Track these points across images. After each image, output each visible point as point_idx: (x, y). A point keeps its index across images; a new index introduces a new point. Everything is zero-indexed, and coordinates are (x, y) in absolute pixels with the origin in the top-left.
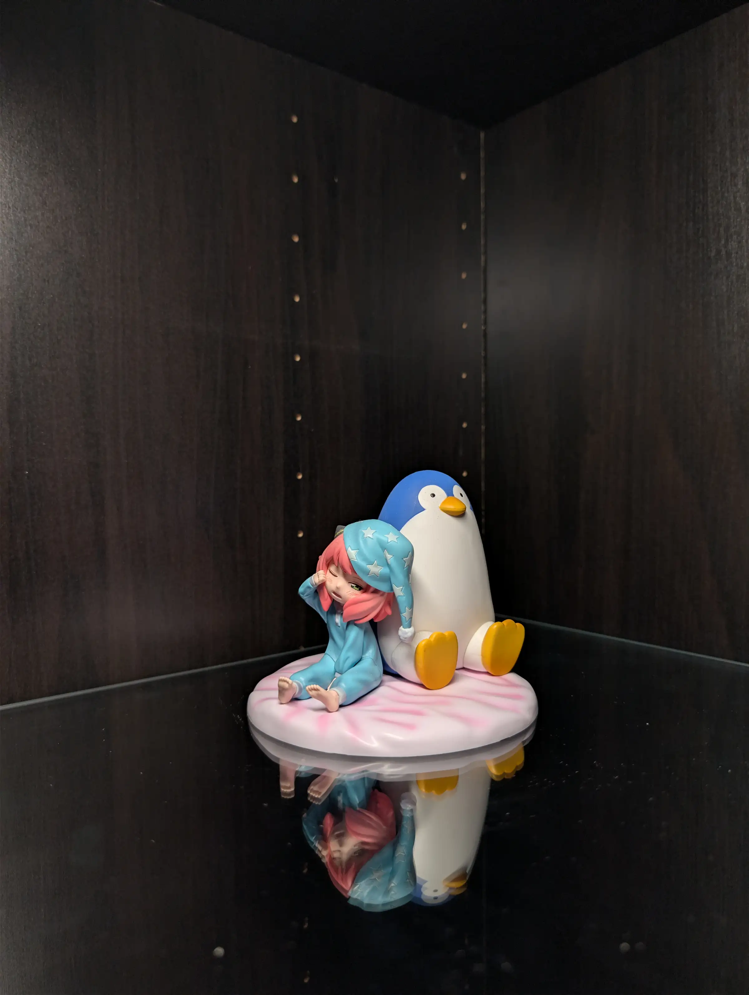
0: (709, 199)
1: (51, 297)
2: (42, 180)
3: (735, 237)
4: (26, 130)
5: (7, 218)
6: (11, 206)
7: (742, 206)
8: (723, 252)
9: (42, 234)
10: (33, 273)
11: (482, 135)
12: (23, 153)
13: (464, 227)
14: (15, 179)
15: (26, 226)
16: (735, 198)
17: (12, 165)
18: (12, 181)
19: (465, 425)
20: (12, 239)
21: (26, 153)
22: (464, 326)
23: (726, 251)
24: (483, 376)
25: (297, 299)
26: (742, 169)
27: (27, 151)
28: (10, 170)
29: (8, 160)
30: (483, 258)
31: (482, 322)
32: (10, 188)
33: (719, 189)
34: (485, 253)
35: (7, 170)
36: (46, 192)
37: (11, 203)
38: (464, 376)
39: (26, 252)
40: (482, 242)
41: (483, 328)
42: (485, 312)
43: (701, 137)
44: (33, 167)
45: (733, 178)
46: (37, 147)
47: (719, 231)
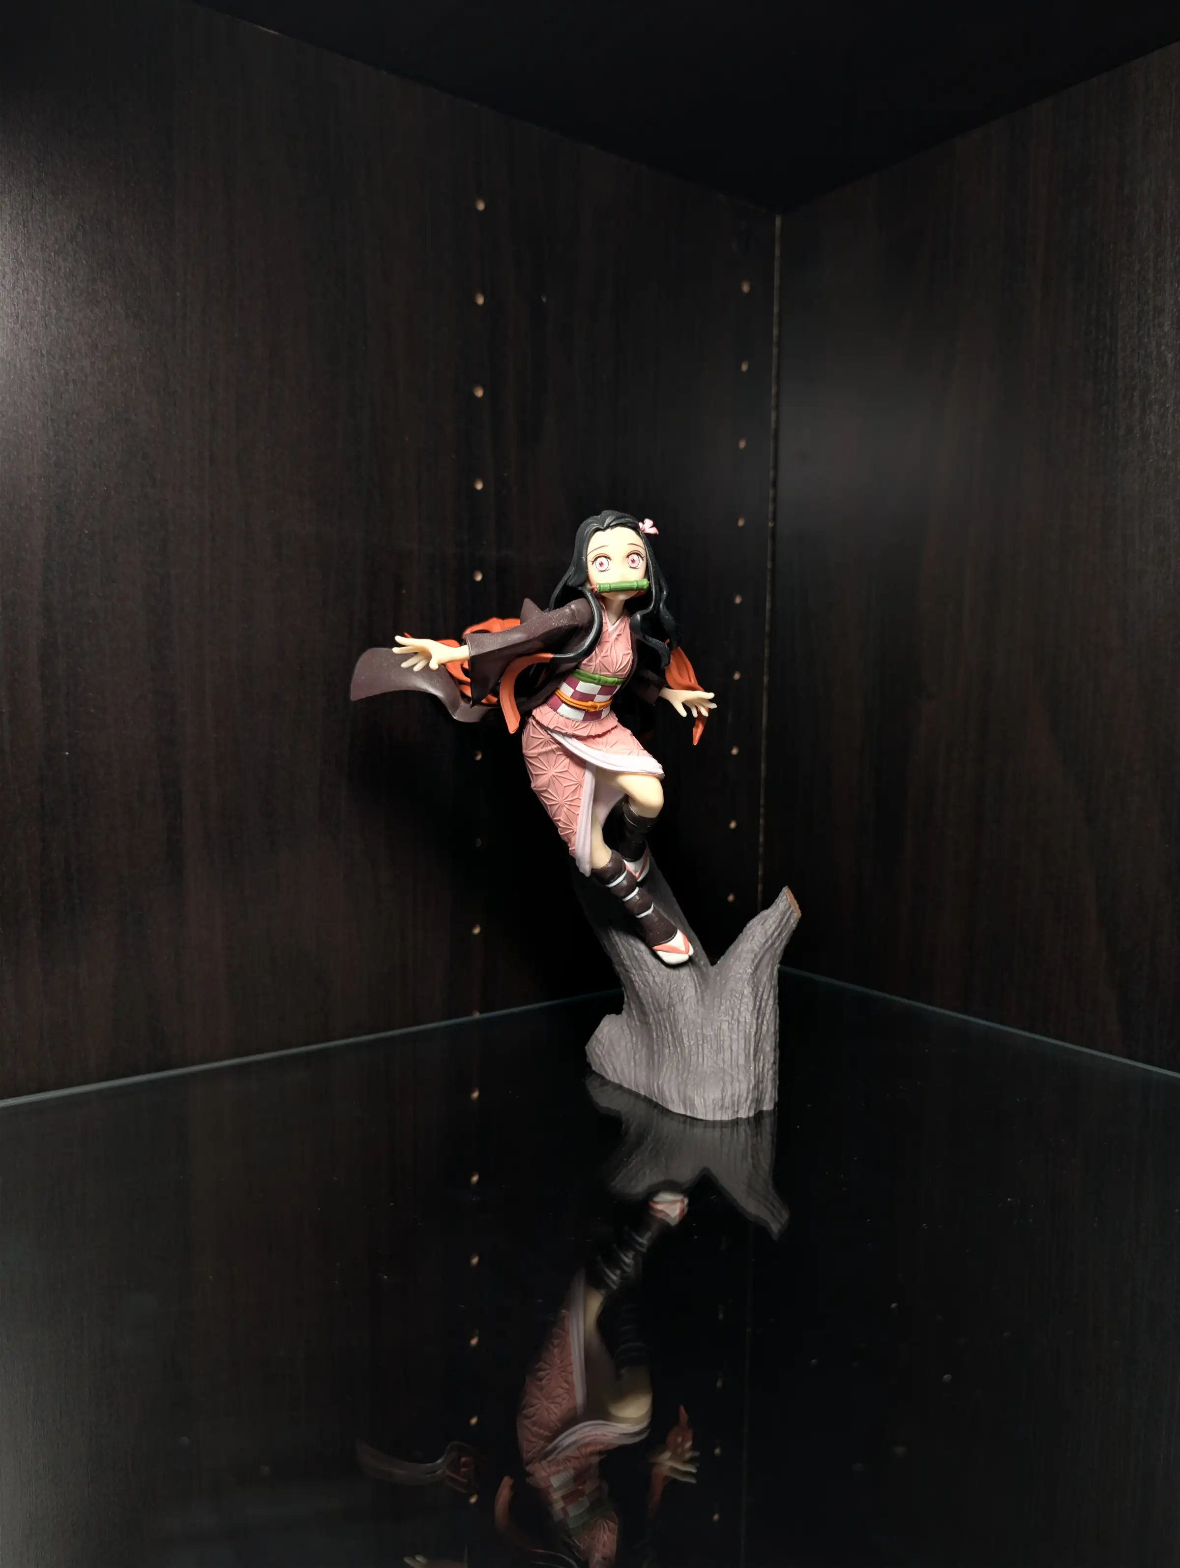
0: (1119, 345)
1: (105, 490)
2: (92, 311)
3: (1156, 407)
4: (68, 235)
5: (39, 372)
6: (44, 352)
7: (1169, 360)
8: (1137, 429)
9: (90, 394)
10: (78, 455)
11: (778, 222)
12: (63, 271)
13: (744, 367)
14: (51, 311)
15: (67, 384)
16: (1159, 345)
17: (47, 289)
18: (46, 315)
19: (737, 676)
20: (46, 403)
21: (68, 270)
22: (741, 523)
23: (1142, 430)
24: (768, 598)
25: (479, 486)
26: (1172, 302)
27: (69, 268)
28: (44, 298)
29: (41, 283)
30: (773, 416)
31: (770, 515)
32: (44, 325)
33: (1135, 330)
34: (777, 407)
35: (39, 299)
36: (97, 330)
37: (45, 350)
38: (738, 600)
39: (67, 424)
40: (774, 391)
42: (775, 499)
43: (1112, 246)
44: (77, 293)
45: (1157, 315)
46: (84, 262)
47: (1133, 397)
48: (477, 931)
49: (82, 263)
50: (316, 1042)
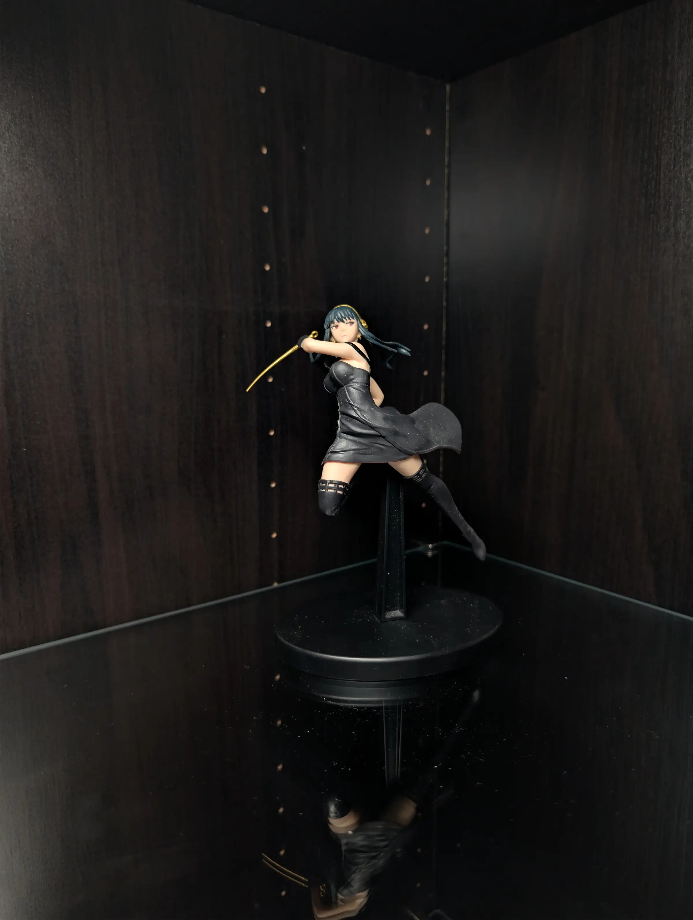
0: (662, 176)
1: (38, 287)
2: (23, 174)
3: (684, 217)
4: (5, 126)
8: (672, 230)
9: (25, 227)
10: (20, 266)
11: (448, 88)
13: (428, 183)
15: (11, 222)
16: (686, 178)
19: (426, 373)
21: (6, 149)
22: (427, 279)
23: (675, 229)
24: (444, 324)
25: (267, 268)
30: (446, 211)
31: (444, 274)
33: (672, 167)
34: (448, 206)
36: (27, 187)
38: (426, 327)
39: (12, 246)
41: (445, 279)
42: (448, 264)
43: (658, 113)
44: (13, 163)
45: (685, 158)
46: (17, 143)
47: (670, 209)
48: (274, 535)
49: (16, 144)
50: (182, 607)
